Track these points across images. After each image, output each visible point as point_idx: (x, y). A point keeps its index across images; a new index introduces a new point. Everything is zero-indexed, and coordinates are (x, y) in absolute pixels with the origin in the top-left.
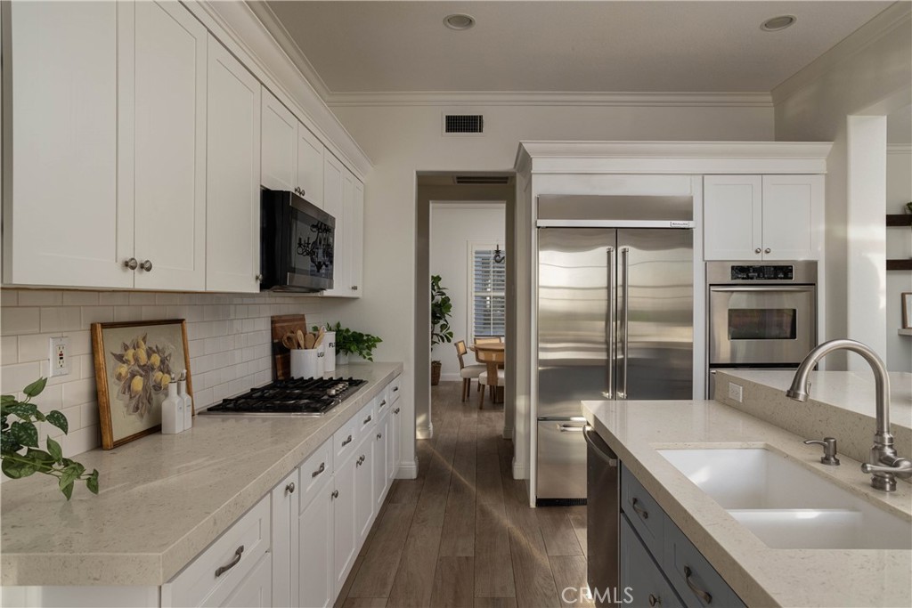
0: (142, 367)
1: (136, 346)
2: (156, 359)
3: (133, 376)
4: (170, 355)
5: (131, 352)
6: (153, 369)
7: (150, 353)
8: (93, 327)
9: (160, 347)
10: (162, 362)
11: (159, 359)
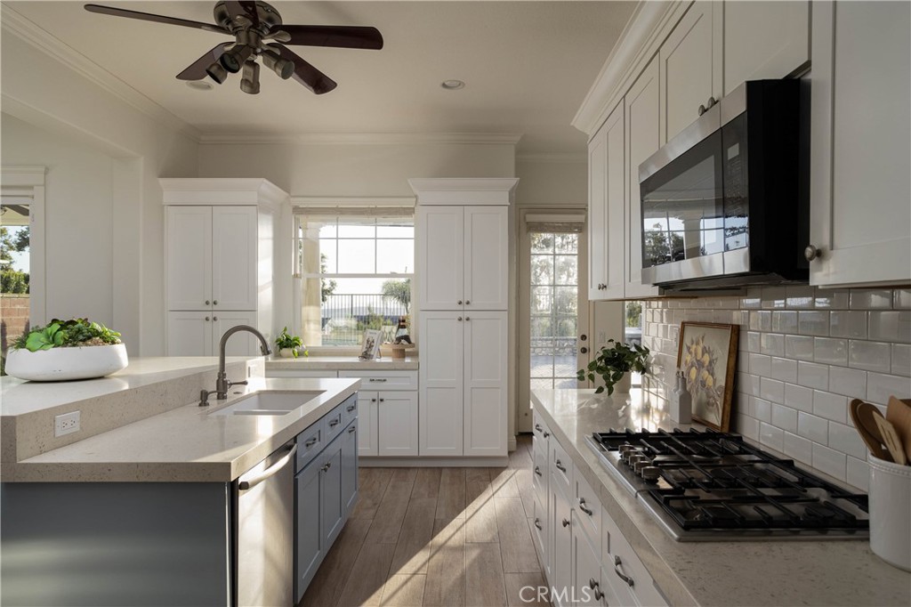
0: (698, 361)
1: (698, 344)
2: (706, 359)
3: (692, 366)
4: (716, 359)
5: (694, 346)
6: (703, 367)
7: (705, 351)
8: (683, 324)
9: (711, 349)
10: (710, 363)
11: (708, 359)
